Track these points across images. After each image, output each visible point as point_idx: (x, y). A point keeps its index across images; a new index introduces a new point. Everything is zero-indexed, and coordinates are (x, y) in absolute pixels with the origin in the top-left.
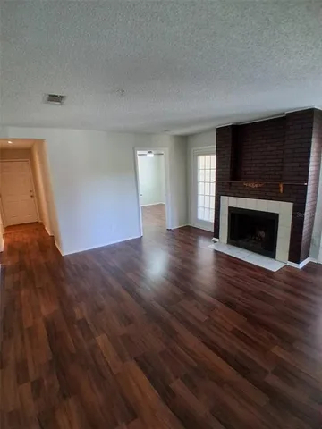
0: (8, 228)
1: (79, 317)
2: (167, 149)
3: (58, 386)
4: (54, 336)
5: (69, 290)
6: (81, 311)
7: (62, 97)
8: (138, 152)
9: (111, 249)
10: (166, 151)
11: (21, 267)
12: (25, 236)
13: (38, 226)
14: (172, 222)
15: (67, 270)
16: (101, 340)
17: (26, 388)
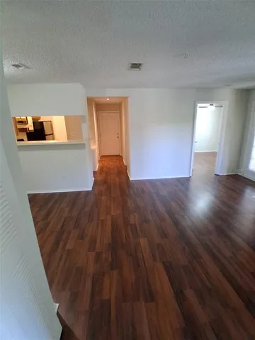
0: (102, 157)
1: (132, 222)
2: (227, 102)
3: (110, 259)
4: (115, 229)
5: (130, 204)
6: (134, 219)
7: (140, 64)
8: (199, 105)
9: (164, 182)
10: (226, 103)
11: (105, 182)
12: (111, 163)
13: (119, 158)
14: (222, 169)
15: (131, 190)
16: (143, 242)
17: (92, 255)
